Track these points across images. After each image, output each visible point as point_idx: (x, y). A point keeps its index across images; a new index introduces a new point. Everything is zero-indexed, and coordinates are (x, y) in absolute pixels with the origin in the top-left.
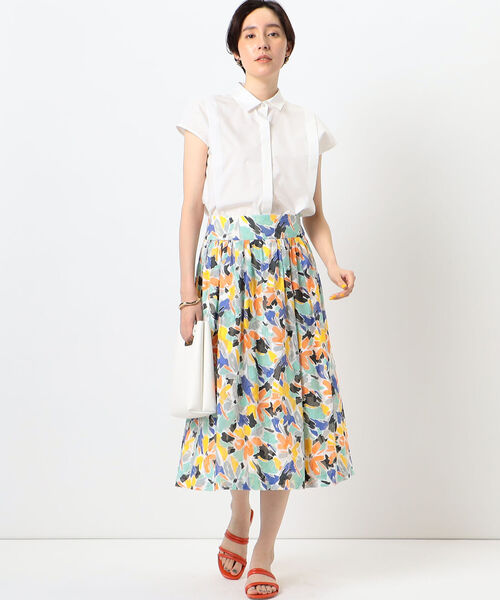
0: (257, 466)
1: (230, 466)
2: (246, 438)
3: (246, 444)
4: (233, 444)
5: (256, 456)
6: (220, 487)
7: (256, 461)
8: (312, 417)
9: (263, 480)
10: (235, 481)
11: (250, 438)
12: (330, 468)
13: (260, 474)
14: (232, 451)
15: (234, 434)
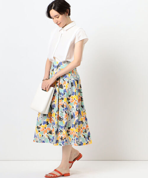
0: (48, 136)
1: (38, 136)
2: (45, 128)
3: (45, 129)
4: (40, 130)
5: (48, 133)
6: (35, 141)
7: (48, 135)
8: (59, 124)
9: (50, 140)
10: (40, 140)
11: (47, 128)
12: (62, 141)
13: (49, 138)
14: (39, 131)
15: (41, 127)
